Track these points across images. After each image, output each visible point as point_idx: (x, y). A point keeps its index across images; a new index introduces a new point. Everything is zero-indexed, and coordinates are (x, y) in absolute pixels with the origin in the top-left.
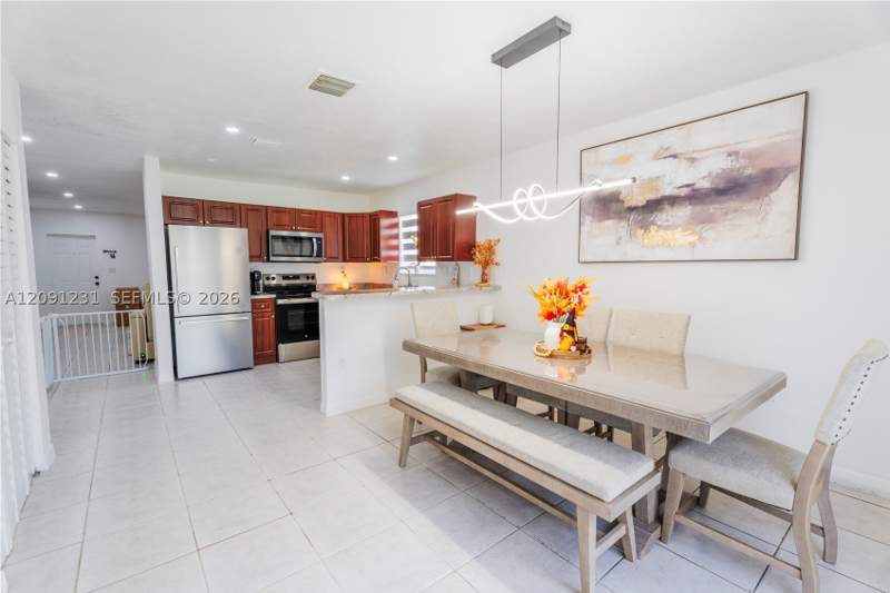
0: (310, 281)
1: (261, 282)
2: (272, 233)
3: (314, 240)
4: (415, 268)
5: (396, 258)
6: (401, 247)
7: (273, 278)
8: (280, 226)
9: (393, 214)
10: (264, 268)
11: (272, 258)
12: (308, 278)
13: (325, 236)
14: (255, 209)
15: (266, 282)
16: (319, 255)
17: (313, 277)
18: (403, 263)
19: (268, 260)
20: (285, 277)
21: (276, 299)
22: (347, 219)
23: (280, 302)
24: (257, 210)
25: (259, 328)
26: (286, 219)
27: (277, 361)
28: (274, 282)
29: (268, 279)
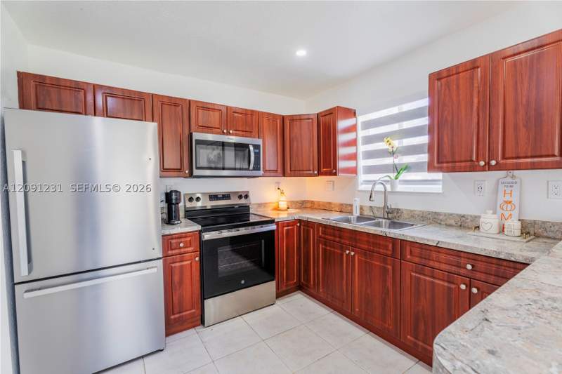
0: (243, 201)
1: (181, 204)
2: (197, 136)
3: (251, 148)
4: (392, 182)
5: (354, 171)
6: (360, 156)
7: (198, 199)
8: (206, 128)
9: (351, 113)
10: (185, 186)
11: (196, 172)
12: (240, 197)
13: (264, 144)
14: (173, 103)
15: (189, 205)
16: (257, 168)
17: (246, 197)
18: (362, 177)
19: (191, 175)
20: (213, 197)
21: (200, 231)
22: (287, 122)
23: (207, 236)
24: (176, 105)
25: (176, 278)
26: (214, 119)
27: (203, 322)
28: (199, 205)
29: (191, 199)
